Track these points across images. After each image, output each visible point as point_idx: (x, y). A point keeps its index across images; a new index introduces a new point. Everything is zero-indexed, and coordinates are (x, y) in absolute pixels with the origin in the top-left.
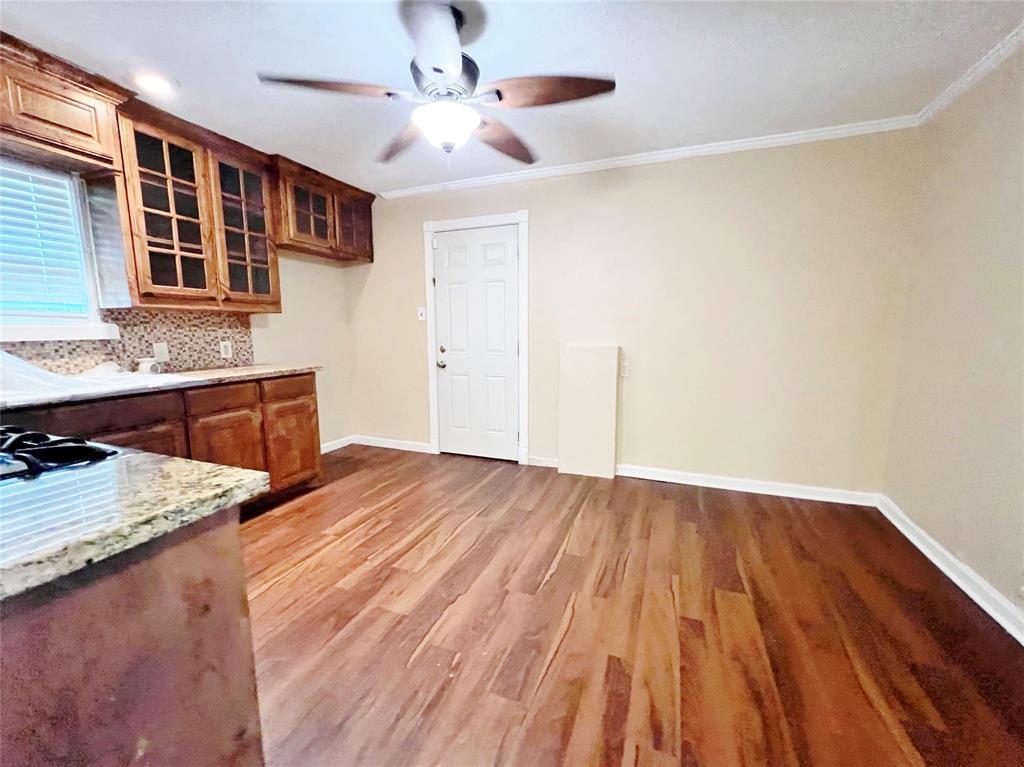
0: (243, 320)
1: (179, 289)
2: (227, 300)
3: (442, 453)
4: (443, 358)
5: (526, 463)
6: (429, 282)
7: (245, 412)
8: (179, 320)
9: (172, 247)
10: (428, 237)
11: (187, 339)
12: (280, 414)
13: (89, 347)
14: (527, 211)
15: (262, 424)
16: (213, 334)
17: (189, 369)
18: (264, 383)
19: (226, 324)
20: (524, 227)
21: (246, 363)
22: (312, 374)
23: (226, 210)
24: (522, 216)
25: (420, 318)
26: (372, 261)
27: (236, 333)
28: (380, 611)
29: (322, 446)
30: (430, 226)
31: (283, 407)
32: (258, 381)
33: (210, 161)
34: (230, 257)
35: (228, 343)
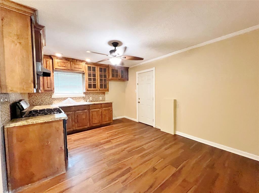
0: (104, 93)
1: (92, 89)
2: (99, 90)
3: (139, 122)
4: (139, 101)
5: (155, 127)
6: (137, 84)
7: (99, 109)
8: (93, 93)
9: (91, 82)
10: (137, 75)
11: (95, 97)
12: (105, 110)
13: (81, 98)
14: (155, 68)
15: (101, 112)
16: (99, 96)
17: (95, 101)
18: (102, 104)
19: (101, 94)
20: (154, 71)
21: (104, 101)
22: (112, 103)
23: (100, 75)
24: (154, 69)
25: (136, 92)
26: (128, 80)
27: (103, 95)
28: (102, 147)
29: (113, 118)
30: (137, 73)
31: (105, 109)
32: (101, 104)
33: (98, 68)
34: (100, 83)
35: (101, 97)
